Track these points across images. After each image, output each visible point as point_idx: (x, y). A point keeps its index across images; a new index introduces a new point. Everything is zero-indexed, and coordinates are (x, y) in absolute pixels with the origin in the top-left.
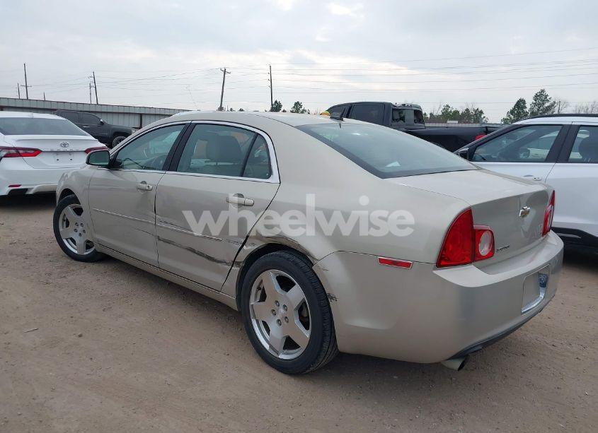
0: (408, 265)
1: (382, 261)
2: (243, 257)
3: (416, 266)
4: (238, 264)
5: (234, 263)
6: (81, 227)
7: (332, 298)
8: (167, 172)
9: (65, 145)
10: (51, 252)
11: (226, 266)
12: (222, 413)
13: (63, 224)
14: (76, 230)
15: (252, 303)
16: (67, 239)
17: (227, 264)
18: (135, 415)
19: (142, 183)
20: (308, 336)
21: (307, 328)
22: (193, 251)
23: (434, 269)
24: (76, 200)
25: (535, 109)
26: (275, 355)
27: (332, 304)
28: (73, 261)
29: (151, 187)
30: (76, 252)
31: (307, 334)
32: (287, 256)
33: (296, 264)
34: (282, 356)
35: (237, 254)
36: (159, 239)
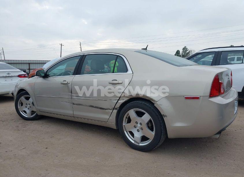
0: (198, 98)
1: (186, 98)
2: (118, 105)
3: (201, 98)
4: (116, 109)
5: (114, 109)
6: (29, 105)
7: (165, 116)
8: (76, 75)
9: (9, 74)
10: (13, 118)
11: (110, 111)
12: (126, 169)
13: (20, 105)
14: (26, 107)
15: (124, 124)
16: (22, 111)
17: (110, 110)
18: (89, 175)
19: (64, 81)
20: (154, 134)
21: (152, 131)
22: (92, 106)
23: (209, 98)
24: (27, 93)
25: (184, 54)
26: (138, 144)
27: (165, 119)
28: (25, 121)
29: (69, 82)
30: (27, 117)
31: (153, 133)
32: (140, 102)
33: (145, 105)
34: (141, 145)
35: (115, 105)
36: (74, 104)
